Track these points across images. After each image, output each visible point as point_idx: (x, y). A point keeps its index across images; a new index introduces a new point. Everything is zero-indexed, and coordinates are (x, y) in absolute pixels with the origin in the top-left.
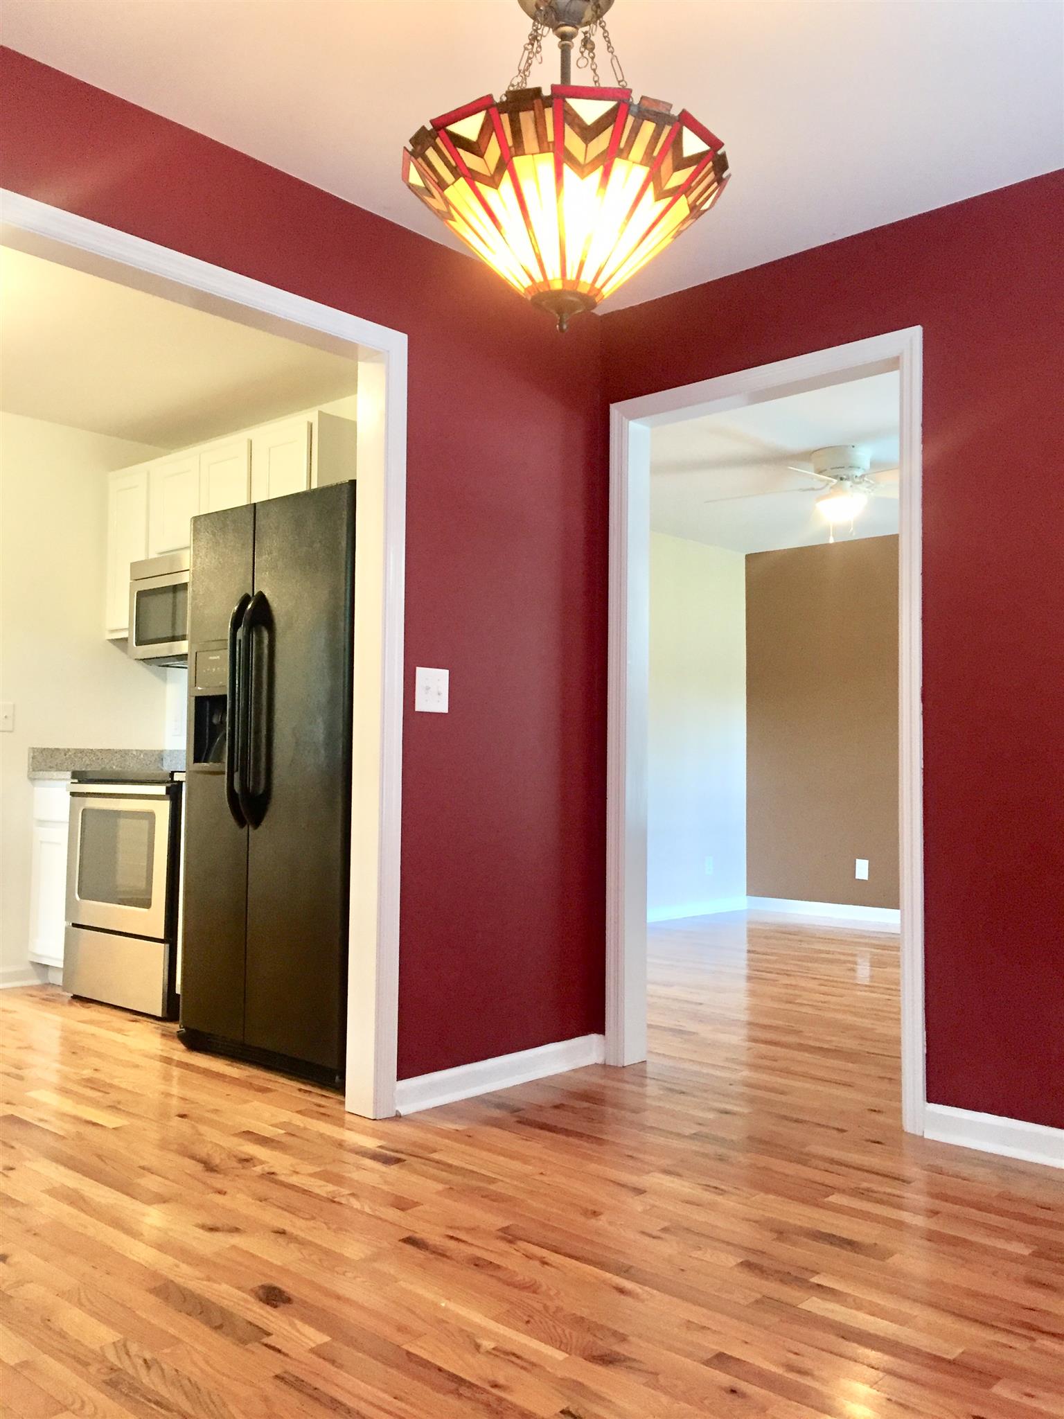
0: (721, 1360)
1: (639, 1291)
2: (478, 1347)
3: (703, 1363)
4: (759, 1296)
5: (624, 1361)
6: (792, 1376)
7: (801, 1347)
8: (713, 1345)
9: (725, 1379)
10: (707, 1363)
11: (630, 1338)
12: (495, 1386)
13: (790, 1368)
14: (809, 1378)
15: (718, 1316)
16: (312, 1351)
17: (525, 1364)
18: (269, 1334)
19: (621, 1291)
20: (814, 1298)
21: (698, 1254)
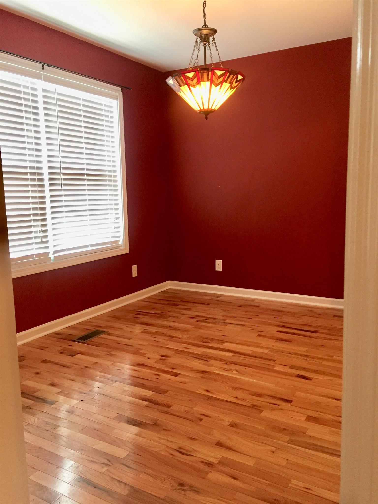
0: (176, 375)
1: (202, 391)
2: (236, 371)
3: (180, 374)
4: (165, 394)
5: (199, 372)
6: (158, 373)
7: (155, 380)
8: (178, 378)
9: (175, 371)
10: (179, 374)
11: (200, 378)
12: (226, 364)
13: (158, 375)
14: (155, 373)
15: (177, 386)
16: (275, 366)
17: (223, 369)
18: (289, 368)
19: (207, 391)
20: (148, 396)
21: (186, 409)
